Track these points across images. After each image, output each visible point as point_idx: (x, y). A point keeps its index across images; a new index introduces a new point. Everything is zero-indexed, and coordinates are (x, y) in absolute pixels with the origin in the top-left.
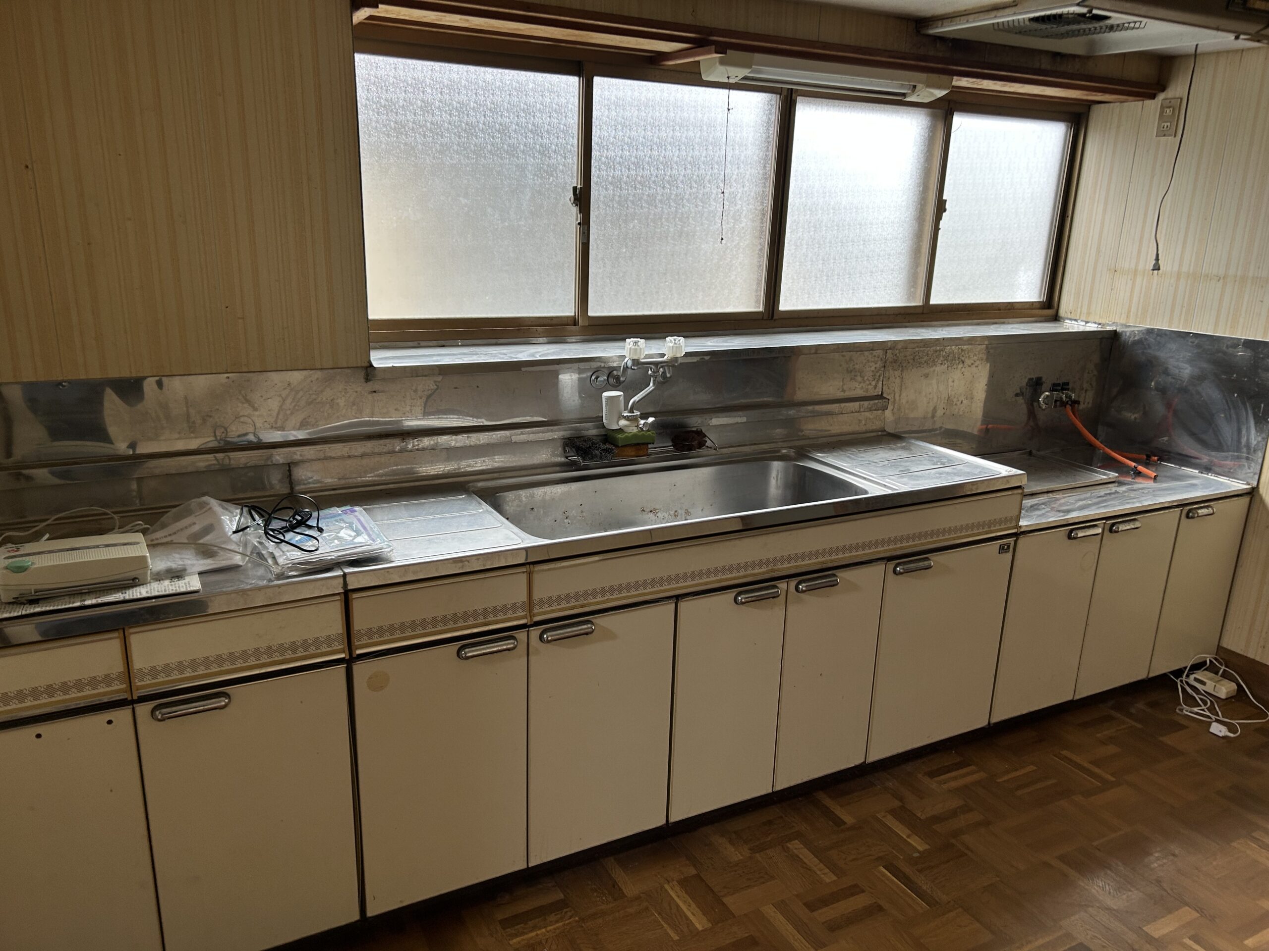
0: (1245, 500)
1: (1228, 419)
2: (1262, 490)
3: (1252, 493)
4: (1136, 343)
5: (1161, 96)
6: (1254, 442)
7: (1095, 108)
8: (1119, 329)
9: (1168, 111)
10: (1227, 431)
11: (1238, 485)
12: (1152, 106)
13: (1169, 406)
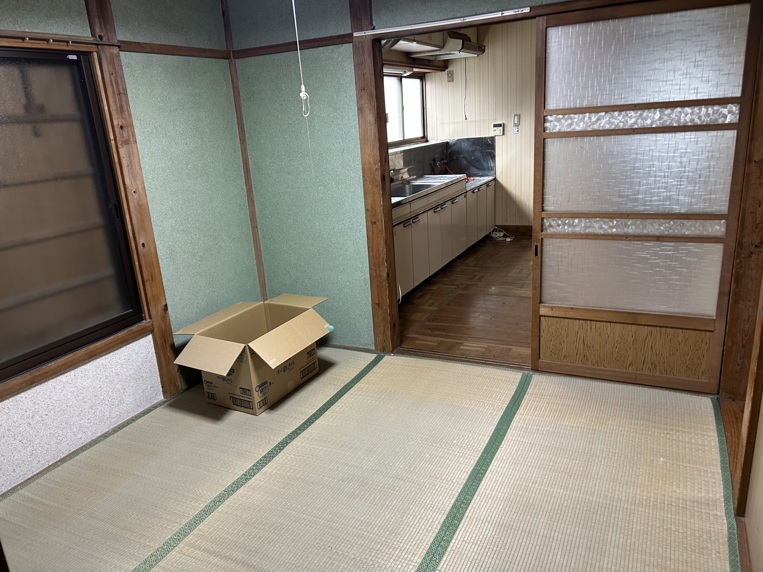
0: (494, 181)
1: (484, 161)
2: (497, 178)
3: (495, 179)
4: (454, 144)
5: (447, 70)
6: (492, 165)
7: (426, 74)
8: (448, 141)
9: (450, 75)
10: (485, 164)
11: (491, 178)
12: (445, 74)
13: (468, 161)
